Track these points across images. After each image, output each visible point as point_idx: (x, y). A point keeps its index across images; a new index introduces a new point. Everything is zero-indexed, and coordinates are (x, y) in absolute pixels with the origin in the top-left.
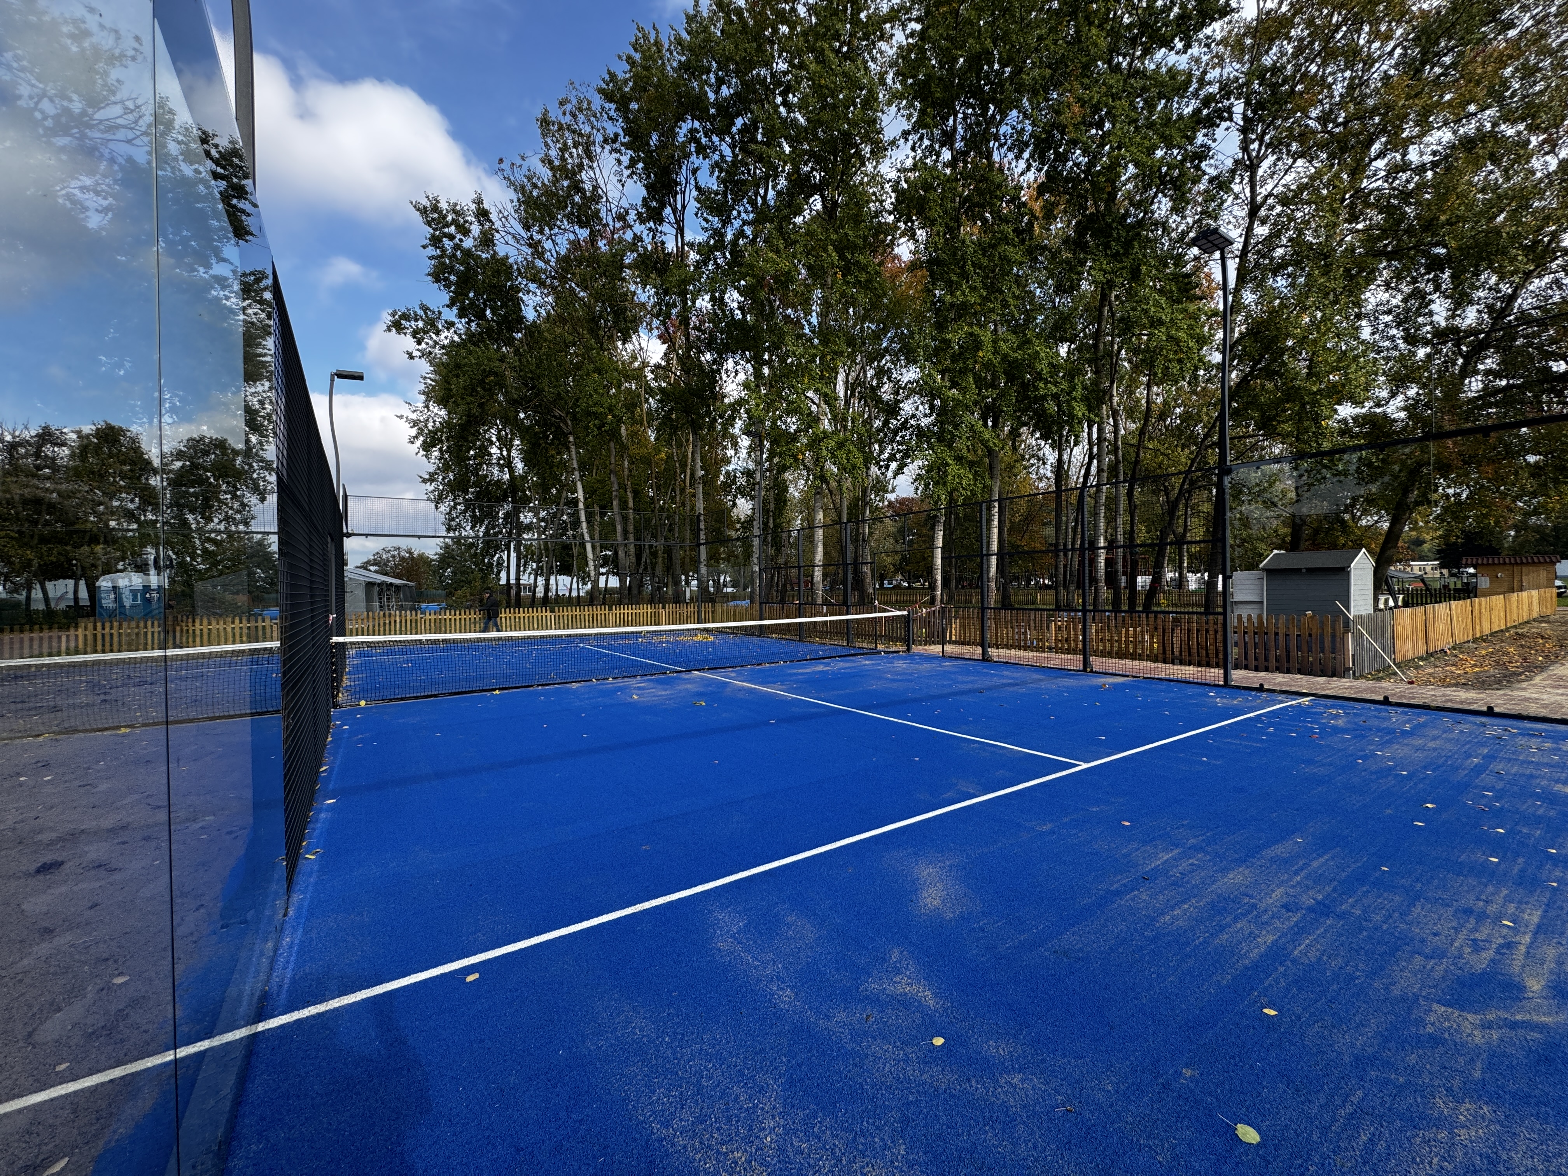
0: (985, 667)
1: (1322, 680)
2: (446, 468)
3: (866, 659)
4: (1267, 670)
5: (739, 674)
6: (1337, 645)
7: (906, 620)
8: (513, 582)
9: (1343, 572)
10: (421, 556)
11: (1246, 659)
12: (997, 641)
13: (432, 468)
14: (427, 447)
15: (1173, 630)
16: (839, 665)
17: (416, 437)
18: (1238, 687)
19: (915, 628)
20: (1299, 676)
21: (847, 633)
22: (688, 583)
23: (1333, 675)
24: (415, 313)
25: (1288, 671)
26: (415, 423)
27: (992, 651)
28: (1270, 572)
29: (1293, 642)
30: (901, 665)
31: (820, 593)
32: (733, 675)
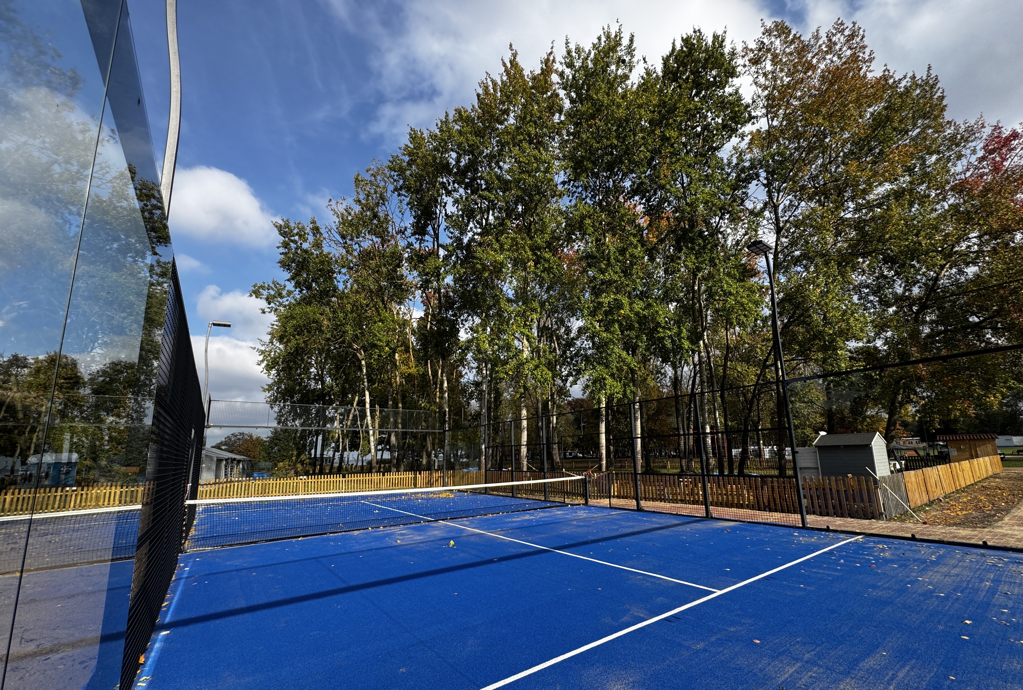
0: (639, 515)
1: (866, 522)
2: (280, 381)
3: (558, 510)
4: (828, 515)
5: (471, 522)
6: (872, 498)
7: (584, 482)
8: (318, 456)
9: (867, 449)
10: (258, 439)
11: (813, 507)
12: (645, 495)
13: (270, 381)
14: (269, 368)
15: (762, 488)
16: (540, 515)
17: (262, 361)
18: (813, 529)
19: (589, 487)
20: (849, 519)
21: (545, 491)
22: (436, 456)
23: (873, 518)
24: (268, 286)
25: (842, 516)
26: (262, 352)
27: (643, 503)
28: (820, 448)
29: (843, 495)
30: (582, 514)
31: (525, 463)
32: (467, 523)
